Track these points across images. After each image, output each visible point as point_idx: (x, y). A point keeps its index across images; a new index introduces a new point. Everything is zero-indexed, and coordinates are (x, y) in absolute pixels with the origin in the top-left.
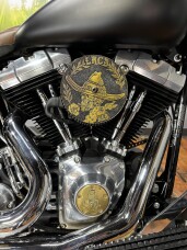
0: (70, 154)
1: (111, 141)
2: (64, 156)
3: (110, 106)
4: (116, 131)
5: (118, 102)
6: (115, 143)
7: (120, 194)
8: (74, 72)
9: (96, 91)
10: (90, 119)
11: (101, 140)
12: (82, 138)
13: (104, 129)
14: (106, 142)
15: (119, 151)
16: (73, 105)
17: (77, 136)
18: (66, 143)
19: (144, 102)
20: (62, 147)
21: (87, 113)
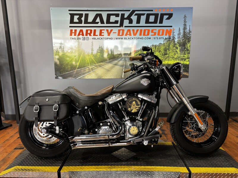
0: (127, 120)
1: (138, 117)
2: (126, 121)
3: (137, 109)
4: (139, 114)
5: (139, 107)
6: (139, 117)
7: (141, 130)
8: (129, 102)
9: (134, 105)
10: (133, 111)
11: (135, 117)
12: (130, 116)
13: (136, 114)
14: (136, 117)
15: (140, 119)
16: (129, 108)
17: (128, 116)
18: (126, 117)
19: (146, 106)
20: (125, 119)
21: (132, 110)
